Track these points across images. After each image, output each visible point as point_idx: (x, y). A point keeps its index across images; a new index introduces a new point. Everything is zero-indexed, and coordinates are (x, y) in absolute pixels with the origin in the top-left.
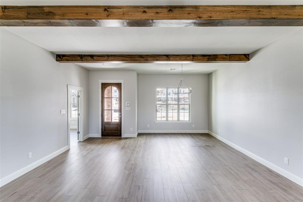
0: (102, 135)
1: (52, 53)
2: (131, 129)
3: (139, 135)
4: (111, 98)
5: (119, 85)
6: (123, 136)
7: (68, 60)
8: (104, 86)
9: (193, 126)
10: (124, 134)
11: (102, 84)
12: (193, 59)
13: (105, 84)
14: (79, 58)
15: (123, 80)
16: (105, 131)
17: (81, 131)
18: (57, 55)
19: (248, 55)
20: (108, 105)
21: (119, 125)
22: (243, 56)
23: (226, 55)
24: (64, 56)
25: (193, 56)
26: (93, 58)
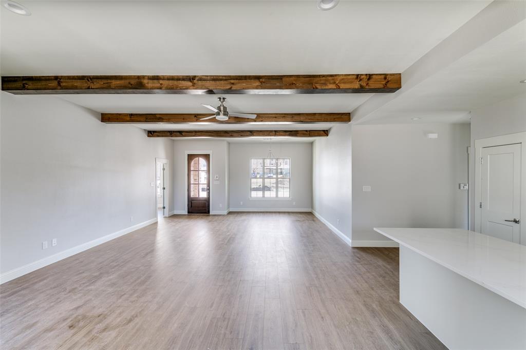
0: (188, 213)
1: (145, 130)
2: (221, 205)
3: (230, 213)
4: (198, 171)
5: (207, 157)
6: (211, 213)
7: (158, 136)
8: (191, 157)
9: (294, 203)
10: (213, 210)
11: (189, 155)
12: (275, 134)
13: (191, 155)
14: (169, 134)
15: (211, 151)
16: (191, 207)
17: (167, 206)
18: (148, 131)
19: (327, 131)
20: (195, 180)
21: (208, 201)
22: (322, 132)
23: (307, 131)
24: (154, 132)
25: (275, 131)
26: (182, 134)
